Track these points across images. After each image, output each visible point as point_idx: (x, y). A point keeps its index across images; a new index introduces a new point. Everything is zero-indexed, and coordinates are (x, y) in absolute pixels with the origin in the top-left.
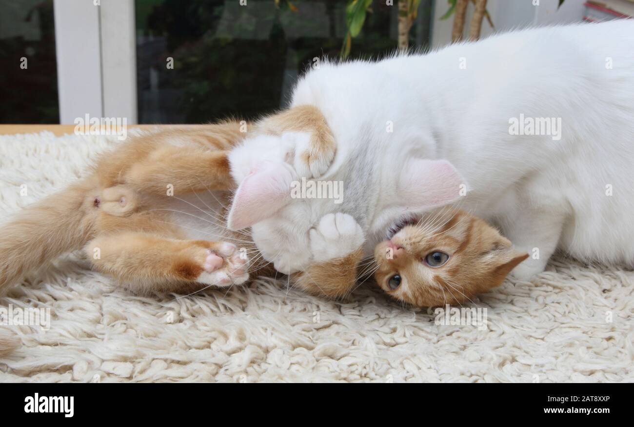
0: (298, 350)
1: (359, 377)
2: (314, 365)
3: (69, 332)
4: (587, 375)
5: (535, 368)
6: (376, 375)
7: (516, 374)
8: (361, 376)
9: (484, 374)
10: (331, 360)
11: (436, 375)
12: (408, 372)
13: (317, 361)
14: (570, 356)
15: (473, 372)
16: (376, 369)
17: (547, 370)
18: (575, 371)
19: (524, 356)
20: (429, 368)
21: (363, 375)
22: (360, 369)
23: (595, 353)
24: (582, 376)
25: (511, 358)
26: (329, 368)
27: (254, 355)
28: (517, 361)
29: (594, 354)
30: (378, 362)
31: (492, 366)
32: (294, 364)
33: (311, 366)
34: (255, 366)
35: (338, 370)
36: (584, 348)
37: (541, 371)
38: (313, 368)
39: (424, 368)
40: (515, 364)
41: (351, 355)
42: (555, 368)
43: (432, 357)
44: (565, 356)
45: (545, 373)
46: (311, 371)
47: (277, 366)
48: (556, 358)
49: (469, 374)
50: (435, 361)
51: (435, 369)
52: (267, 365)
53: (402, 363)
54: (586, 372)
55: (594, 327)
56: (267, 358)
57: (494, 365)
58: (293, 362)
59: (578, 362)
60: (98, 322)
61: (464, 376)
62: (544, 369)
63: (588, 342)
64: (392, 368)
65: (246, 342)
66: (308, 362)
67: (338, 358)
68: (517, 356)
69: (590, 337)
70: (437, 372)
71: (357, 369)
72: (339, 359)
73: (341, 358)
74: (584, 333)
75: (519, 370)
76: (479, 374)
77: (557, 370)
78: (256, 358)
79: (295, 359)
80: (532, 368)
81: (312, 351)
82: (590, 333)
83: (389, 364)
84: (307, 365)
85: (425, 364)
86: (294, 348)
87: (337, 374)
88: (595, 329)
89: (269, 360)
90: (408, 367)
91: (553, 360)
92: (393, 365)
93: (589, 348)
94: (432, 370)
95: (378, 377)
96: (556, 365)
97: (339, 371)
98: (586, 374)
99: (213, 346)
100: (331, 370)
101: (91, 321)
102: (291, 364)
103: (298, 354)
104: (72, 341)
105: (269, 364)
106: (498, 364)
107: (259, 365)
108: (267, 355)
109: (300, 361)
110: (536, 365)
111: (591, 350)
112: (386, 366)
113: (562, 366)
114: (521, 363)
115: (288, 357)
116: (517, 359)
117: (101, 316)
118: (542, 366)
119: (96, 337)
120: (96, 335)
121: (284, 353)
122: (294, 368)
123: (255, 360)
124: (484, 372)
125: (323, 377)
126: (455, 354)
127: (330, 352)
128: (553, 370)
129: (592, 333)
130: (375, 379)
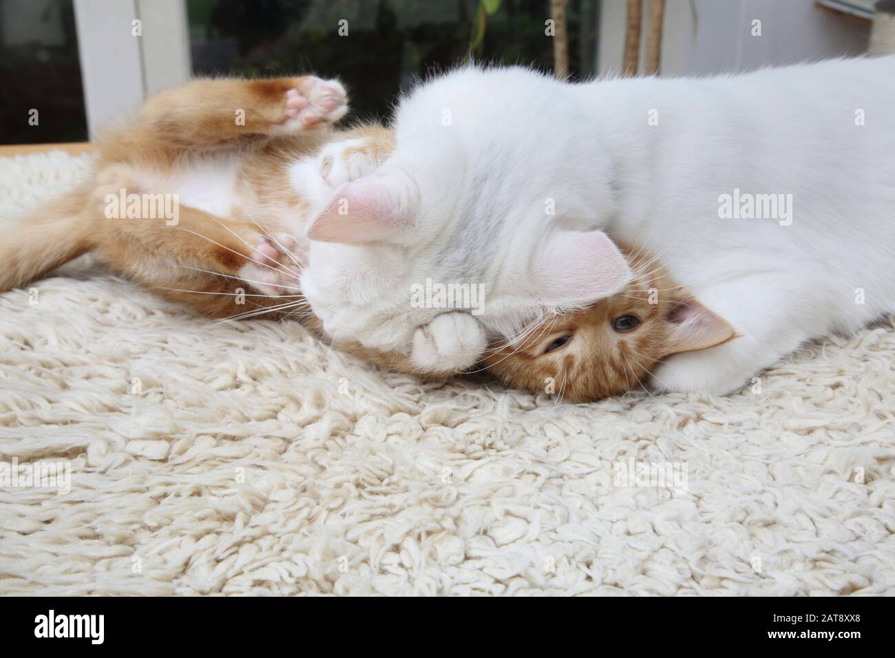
0: (397, 416)
1: (481, 448)
2: (419, 434)
3: (83, 405)
4: (802, 435)
5: (729, 428)
6: (505, 444)
7: (703, 436)
8: (484, 448)
9: (657, 438)
10: (443, 428)
11: (590, 441)
12: (550, 440)
13: (424, 429)
14: (780, 410)
15: (641, 436)
16: (505, 436)
17: (746, 430)
18: (786, 430)
19: (714, 413)
20: (579, 433)
21: (487, 445)
22: (482, 438)
23: (815, 405)
24: (796, 435)
25: (695, 416)
26: (440, 438)
27: (335, 425)
28: (704, 420)
29: (813, 407)
30: (508, 426)
31: (668, 426)
32: (392, 435)
33: (415, 436)
34: (338, 439)
35: (451, 440)
36: (799, 399)
37: (738, 432)
38: (418, 439)
39: (572, 433)
40: (701, 423)
41: (471, 420)
42: (757, 427)
43: (583, 419)
44: (771, 410)
45: (743, 434)
46: (415, 441)
47: (369, 438)
48: (760, 413)
49: (634, 438)
50: (588, 424)
51: (587, 434)
52: (353, 437)
53: (541, 429)
54: (802, 430)
55: (815, 372)
56: (354, 428)
57: (671, 425)
58: (390, 432)
59: (790, 418)
60: (123, 391)
61: (627, 441)
62: (741, 429)
63: (804, 391)
64: (529, 435)
65: (325, 409)
66: (411, 431)
67: (454, 424)
68: (703, 413)
69: (808, 385)
70: (591, 437)
71: (478, 438)
72: (455, 427)
73: (458, 424)
74: (799, 380)
75: (707, 431)
76: (650, 438)
77: (760, 429)
78: (338, 428)
79: (392, 429)
80: (725, 427)
81: (416, 417)
82: (808, 380)
83: (525, 431)
84: (409, 435)
85: (573, 427)
86: (392, 413)
87: (450, 445)
88: (816, 375)
89: (357, 431)
90: (549, 433)
91: (756, 416)
92: (529, 431)
93: (805, 398)
94: (583, 436)
95: (507, 447)
96: (758, 423)
97: (455, 442)
98: (801, 433)
99: (280, 416)
100: (443, 441)
101: (113, 391)
102: (388, 435)
103: (398, 421)
104: (86, 417)
105: (358, 436)
106: (677, 424)
107: (343, 438)
108: (356, 425)
109: (399, 430)
110: (730, 424)
111: (808, 402)
112: (519, 433)
113: (768, 424)
114: (710, 422)
115: (383, 425)
116: (704, 416)
117: (127, 384)
118: (740, 424)
119: (120, 411)
120: (121, 409)
121: (377, 421)
122: (392, 440)
123: (338, 432)
124: (656, 435)
126: (616, 414)
127: (443, 417)
128: (754, 429)
129: (811, 380)
130: (504, 450)
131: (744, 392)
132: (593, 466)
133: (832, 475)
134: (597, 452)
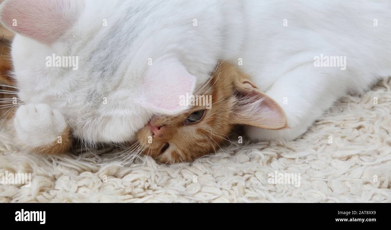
0: (83, 174)
1: (142, 190)
2: (99, 186)
4: (345, 160)
5: (299, 161)
6: (158, 186)
7: (283, 168)
8: (144, 189)
9: (255, 172)
10: (115, 179)
11: (212, 178)
12: (187, 180)
14: (328, 146)
15: (245, 172)
16: (158, 181)
17: (309, 161)
18: (334, 158)
19: (288, 152)
20: (205, 174)
21: (146, 187)
22: (143, 183)
23: (349, 141)
24: (340, 161)
25: (276, 155)
26: (114, 186)
27: (42, 185)
28: (282, 157)
29: (348, 142)
31: (261, 164)
32: (81, 187)
33: (97, 186)
34: (45, 194)
35: (122, 186)
36: (339, 138)
37: (304, 163)
38: (99, 188)
39: (201, 174)
40: (281, 159)
41: (133, 172)
42: (316, 158)
43: (206, 164)
44: (323, 147)
45: (308, 163)
46: (97, 191)
47: (66, 191)
48: (316, 149)
49: (241, 174)
50: (209, 167)
51: (210, 174)
52: (55, 191)
53: (180, 173)
54: (344, 158)
55: (345, 120)
56: (55, 185)
57: (263, 162)
58: (80, 185)
59: (336, 151)
61: (237, 176)
62: (307, 161)
63: (341, 133)
64: (172, 178)
65: (33, 174)
66: (94, 183)
67: (122, 176)
68: (281, 153)
69: (343, 129)
70: (213, 176)
71: (140, 184)
72: (123, 177)
73: (125, 175)
74: (336, 126)
75: (285, 164)
76: (251, 172)
77: (318, 160)
78: (44, 187)
79: (81, 183)
80: (297, 160)
81: (96, 174)
82: (341, 125)
83: (169, 175)
84: (93, 186)
85: (201, 171)
86: (80, 173)
87: (122, 190)
88: (346, 122)
89: (57, 187)
90: (186, 176)
91: (314, 151)
92: (172, 175)
93: (343, 137)
94: (208, 175)
95: (159, 188)
96: (316, 156)
97: (124, 188)
98: (343, 159)
100: (116, 188)
102: (79, 187)
103: (84, 178)
105: (58, 190)
106: (266, 161)
107: (48, 192)
108: (55, 182)
109: (86, 184)
110: (300, 158)
111: (345, 140)
112: (166, 178)
113: (322, 156)
114: (286, 158)
115: (75, 181)
116: (282, 155)
118: (305, 158)
121: (70, 179)
122: (81, 190)
123: (44, 188)
124: (255, 170)
125: (110, 195)
126: (226, 159)
127: (114, 171)
128: (314, 160)
129: (343, 125)
130: (158, 190)
131: (304, 137)
132: (216, 194)
133: (368, 185)
134: (218, 185)
